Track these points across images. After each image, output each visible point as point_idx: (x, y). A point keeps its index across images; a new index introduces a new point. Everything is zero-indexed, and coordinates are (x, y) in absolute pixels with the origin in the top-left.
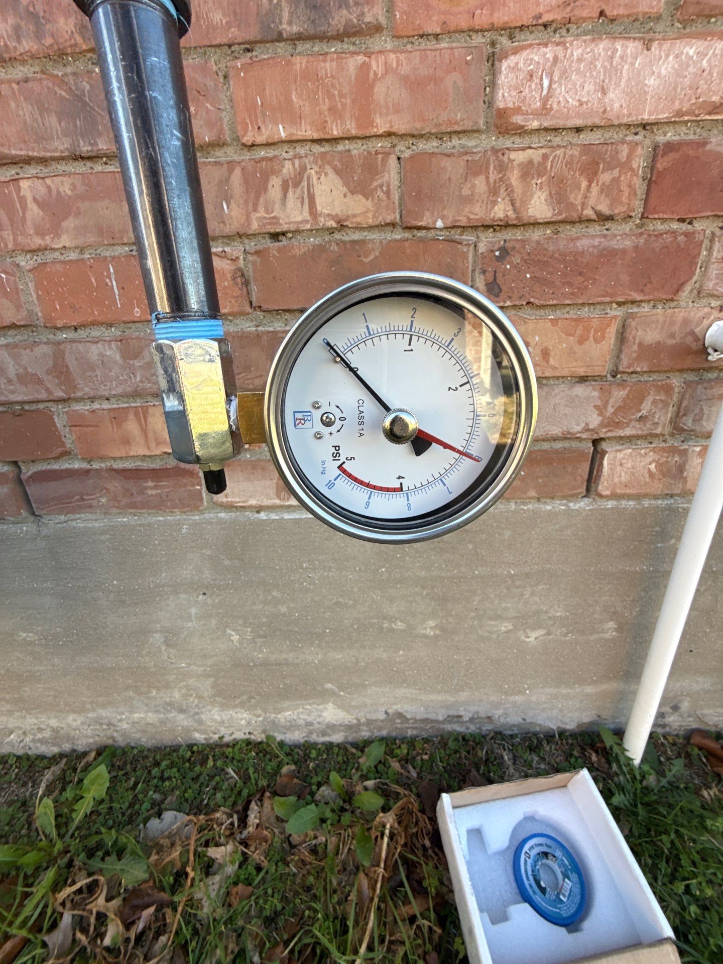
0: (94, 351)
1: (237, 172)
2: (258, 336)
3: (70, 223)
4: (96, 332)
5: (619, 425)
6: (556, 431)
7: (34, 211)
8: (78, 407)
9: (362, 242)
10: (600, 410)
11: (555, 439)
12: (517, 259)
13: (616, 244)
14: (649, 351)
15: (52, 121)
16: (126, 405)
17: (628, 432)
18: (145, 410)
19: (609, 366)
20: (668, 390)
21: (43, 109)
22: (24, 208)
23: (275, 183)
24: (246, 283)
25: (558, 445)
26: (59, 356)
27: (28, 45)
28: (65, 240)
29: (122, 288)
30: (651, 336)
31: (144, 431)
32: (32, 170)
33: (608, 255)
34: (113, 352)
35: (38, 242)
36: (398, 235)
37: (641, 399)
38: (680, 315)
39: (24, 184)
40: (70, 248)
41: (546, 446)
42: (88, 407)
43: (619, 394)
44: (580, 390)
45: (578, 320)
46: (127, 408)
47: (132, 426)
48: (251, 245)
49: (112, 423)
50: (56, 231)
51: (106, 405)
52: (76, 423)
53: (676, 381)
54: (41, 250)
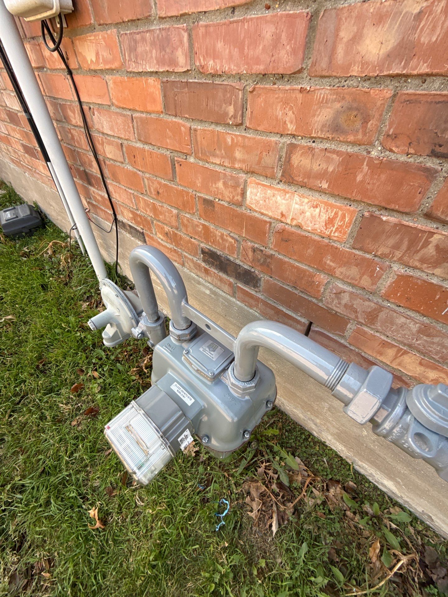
16: (396, 344)
18: (406, 353)
26: (377, 310)
28: (438, 271)
31: (396, 357)
35: (417, 264)
40: (436, 276)
42: (372, 332)
46: (397, 346)
47: (391, 352)
49: (380, 344)
51: (383, 337)
54: (415, 268)
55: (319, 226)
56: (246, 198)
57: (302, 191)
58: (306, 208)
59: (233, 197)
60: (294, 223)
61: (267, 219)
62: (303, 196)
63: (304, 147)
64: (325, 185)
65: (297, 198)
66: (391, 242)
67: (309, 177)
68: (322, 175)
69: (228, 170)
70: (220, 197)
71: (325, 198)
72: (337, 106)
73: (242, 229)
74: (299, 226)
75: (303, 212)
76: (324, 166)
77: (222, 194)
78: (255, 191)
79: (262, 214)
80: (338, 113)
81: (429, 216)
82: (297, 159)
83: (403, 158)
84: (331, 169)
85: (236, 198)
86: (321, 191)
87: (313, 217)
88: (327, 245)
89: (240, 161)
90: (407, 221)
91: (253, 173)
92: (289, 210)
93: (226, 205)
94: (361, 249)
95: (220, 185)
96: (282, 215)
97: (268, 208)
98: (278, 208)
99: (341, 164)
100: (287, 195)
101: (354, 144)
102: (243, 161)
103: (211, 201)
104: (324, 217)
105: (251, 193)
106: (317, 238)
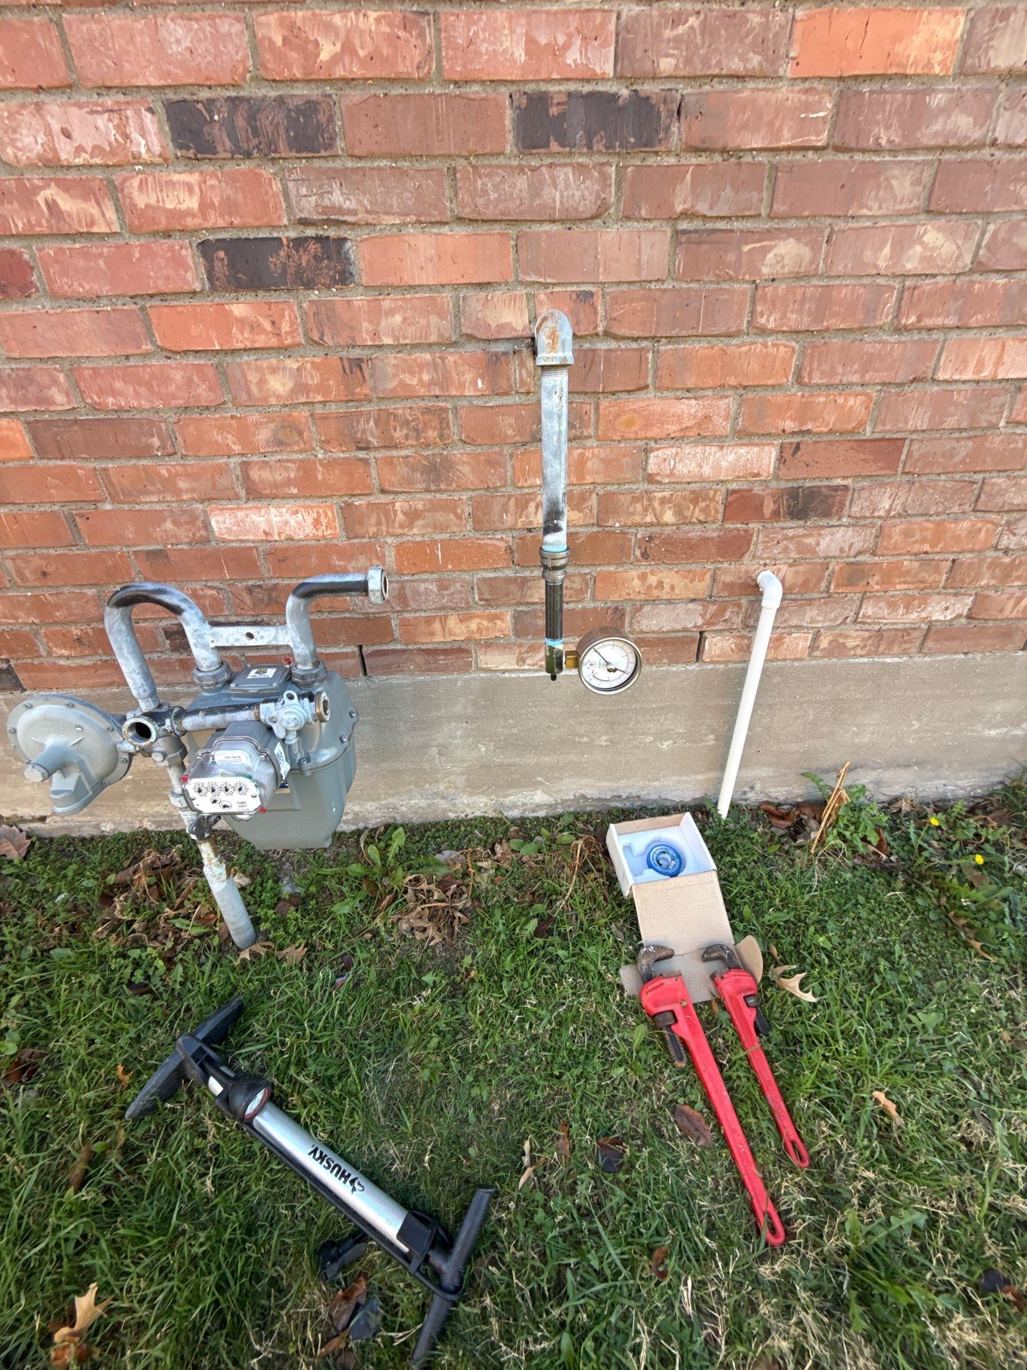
0: (422, 586)
1: (513, 500)
2: (516, 579)
3: (420, 522)
4: (425, 576)
5: (713, 624)
6: (678, 627)
7: (400, 516)
8: (407, 615)
9: (576, 533)
10: (703, 616)
11: (678, 631)
12: (657, 542)
13: (709, 534)
14: (727, 586)
15: (418, 475)
16: (435, 614)
17: (718, 627)
18: (446, 617)
19: (707, 593)
20: (739, 606)
21: (413, 469)
22: (395, 515)
23: (532, 505)
24: (512, 552)
25: (680, 634)
26: (402, 588)
27: (410, 442)
28: (415, 531)
29: (443, 555)
30: (728, 579)
31: (444, 628)
32: (402, 497)
33: (705, 540)
34: (433, 587)
35: (400, 531)
36: (595, 529)
37: (725, 611)
38: (743, 568)
39: (398, 504)
40: (417, 535)
41: (673, 635)
42: (413, 615)
43: (713, 608)
44: (691, 606)
45: (690, 571)
46: (436, 616)
47: (437, 626)
48: (516, 533)
49: (425, 624)
50: (411, 526)
51: (423, 614)
52: (404, 624)
53: (744, 601)
54: (401, 535)
55: (309, 530)
56: (212, 531)
57: (276, 502)
58: (287, 517)
59: (194, 534)
60: (283, 537)
61: (251, 545)
62: (278, 507)
63: (257, 463)
64: (295, 491)
65: (273, 511)
66: (373, 520)
67: (276, 488)
68: (288, 482)
69: (174, 505)
70: (174, 541)
71: (301, 502)
72: (272, 426)
73: (222, 570)
74: (290, 539)
75: (287, 523)
76: (285, 474)
77: (176, 536)
78: (220, 519)
79: (242, 541)
80: (275, 432)
81: (383, 491)
82: (255, 474)
83: (342, 455)
84: (292, 476)
85: (198, 534)
86: (294, 497)
87: (299, 523)
88: (326, 546)
89: (187, 491)
90: (372, 499)
91: (210, 499)
92: (271, 526)
93: (186, 547)
94: (356, 537)
95: (168, 525)
96: (266, 533)
97: (247, 532)
98: (257, 527)
99: (298, 469)
100: (263, 511)
101: (301, 451)
102: (193, 490)
103: (161, 551)
104: (310, 520)
105: (217, 522)
106: (314, 543)
